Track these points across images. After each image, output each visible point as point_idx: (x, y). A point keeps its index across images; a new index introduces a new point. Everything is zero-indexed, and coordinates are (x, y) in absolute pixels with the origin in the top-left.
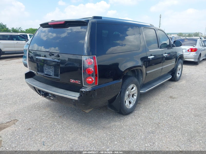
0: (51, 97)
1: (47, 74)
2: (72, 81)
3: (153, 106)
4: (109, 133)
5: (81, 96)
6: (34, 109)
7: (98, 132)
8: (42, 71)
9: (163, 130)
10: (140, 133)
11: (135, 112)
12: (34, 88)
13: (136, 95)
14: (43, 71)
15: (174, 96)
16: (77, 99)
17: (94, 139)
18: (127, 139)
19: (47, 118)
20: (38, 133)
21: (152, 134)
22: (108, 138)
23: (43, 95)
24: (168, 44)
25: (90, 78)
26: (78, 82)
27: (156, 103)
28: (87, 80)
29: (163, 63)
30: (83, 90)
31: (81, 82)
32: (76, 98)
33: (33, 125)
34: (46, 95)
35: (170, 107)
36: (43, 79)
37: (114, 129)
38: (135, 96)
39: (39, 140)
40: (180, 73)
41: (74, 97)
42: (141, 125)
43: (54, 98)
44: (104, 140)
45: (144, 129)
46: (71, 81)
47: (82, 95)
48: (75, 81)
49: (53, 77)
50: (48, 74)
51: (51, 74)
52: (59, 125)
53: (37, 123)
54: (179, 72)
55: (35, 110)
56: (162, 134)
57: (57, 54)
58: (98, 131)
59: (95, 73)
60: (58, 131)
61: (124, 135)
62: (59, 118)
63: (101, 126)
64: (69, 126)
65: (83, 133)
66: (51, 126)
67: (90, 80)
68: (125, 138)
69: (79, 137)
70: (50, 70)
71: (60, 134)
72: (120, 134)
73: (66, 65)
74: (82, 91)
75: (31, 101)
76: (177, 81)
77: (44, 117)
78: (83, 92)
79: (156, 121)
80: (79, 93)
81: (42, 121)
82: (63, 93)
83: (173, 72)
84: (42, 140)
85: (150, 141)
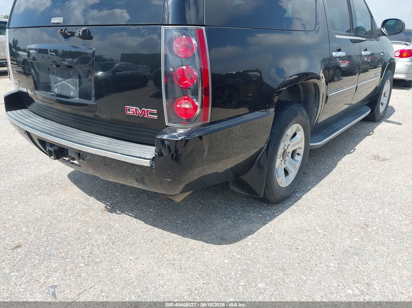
0: (74, 159)
1: (60, 93)
2: (132, 110)
3: (340, 180)
4: (239, 256)
5: (160, 154)
6: (37, 191)
7: (206, 253)
8: (48, 88)
9: (383, 244)
10: (322, 254)
11: (298, 195)
12: (29, 134)
13: (301, 152)
14: (50, 86)
15: (382, 156)
16: (149, 165)
17: (198, 276)
18: (291, 274)
19: (70, 215)
20: (39, 260)
21: (355, 257)
22: (237, 270)
23: (50, 154)
24: (368, 28)
25: (185, 99)
26: (150, 114)
27: (343, 171)
28: (178, 106)
29: (360, 74)
30: (165, 137)
31: (160, 113)
32: (146, 162)
33: (30, 234)
34: (59, 153)
35: (382, 181)
36: (53, 112)
37: (250, 243)
38: (298, 154)
39: (42, 280)
40: (385, 102)
41: (140, 158)
42: (319, 231)
43: (81, 160)
44: (226, 278)
45: (331, 243)
46: (129, 110)
47: (163, 151)
48: (141, 109)
49: (77, 100)
50: (64, 94)
51: (72, 94)
52: (102, 232)
53: (40, 230)
54: (383, 100)
55: (40, 194)
56: (383, 257)
57: (84, 28)
58: (206, 250)
59: (202, 86)
60: (96, 251)
61: (280, 262)
62: (101, 213)
63: (214, 234)
64: (128, 238)
65: (166, 256)
66: (79, 238)
67: (187, 106)
68: (283, 269)
69: (155, 268)
70: (68, 82)
71: (102, 262)
72: (270, 259)
73: (114, 72)
74: (163, 141)
75: (32, 170)
76: (379, 121)
77: (60, 213)
78: (166, 142)
79: (355, 219)
80: (154, 148)
81: (55, 222)
82: (104, 148)
83: (373, 100)
84: (51, 280)
85: (358, 279)
